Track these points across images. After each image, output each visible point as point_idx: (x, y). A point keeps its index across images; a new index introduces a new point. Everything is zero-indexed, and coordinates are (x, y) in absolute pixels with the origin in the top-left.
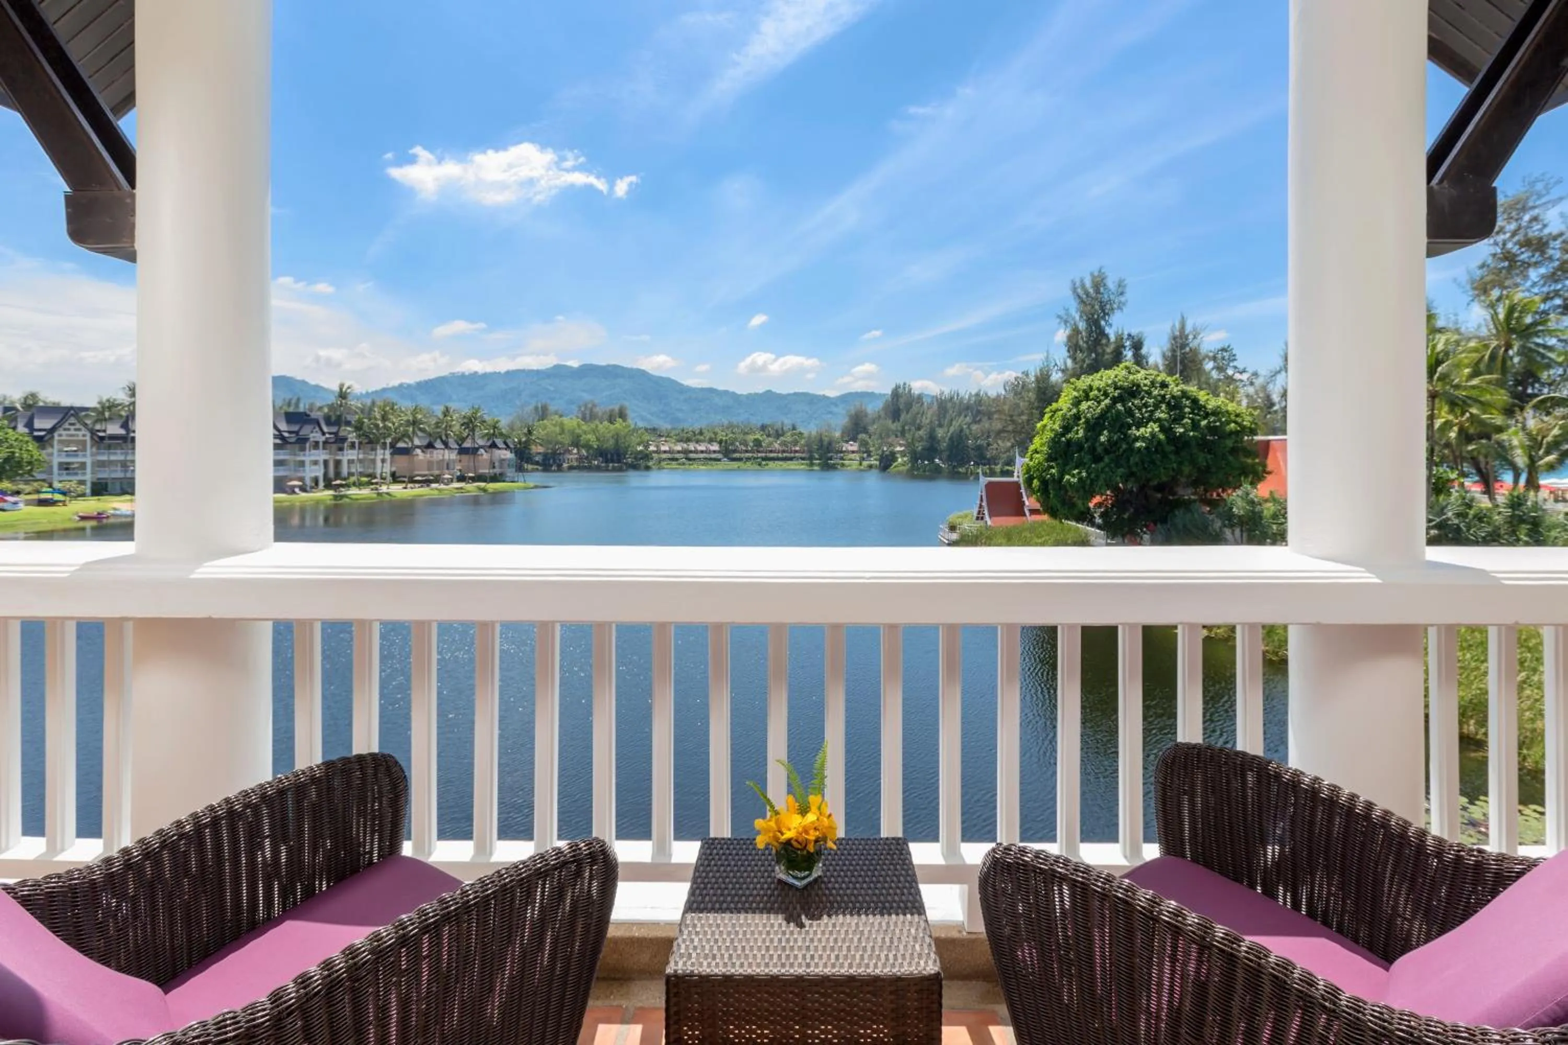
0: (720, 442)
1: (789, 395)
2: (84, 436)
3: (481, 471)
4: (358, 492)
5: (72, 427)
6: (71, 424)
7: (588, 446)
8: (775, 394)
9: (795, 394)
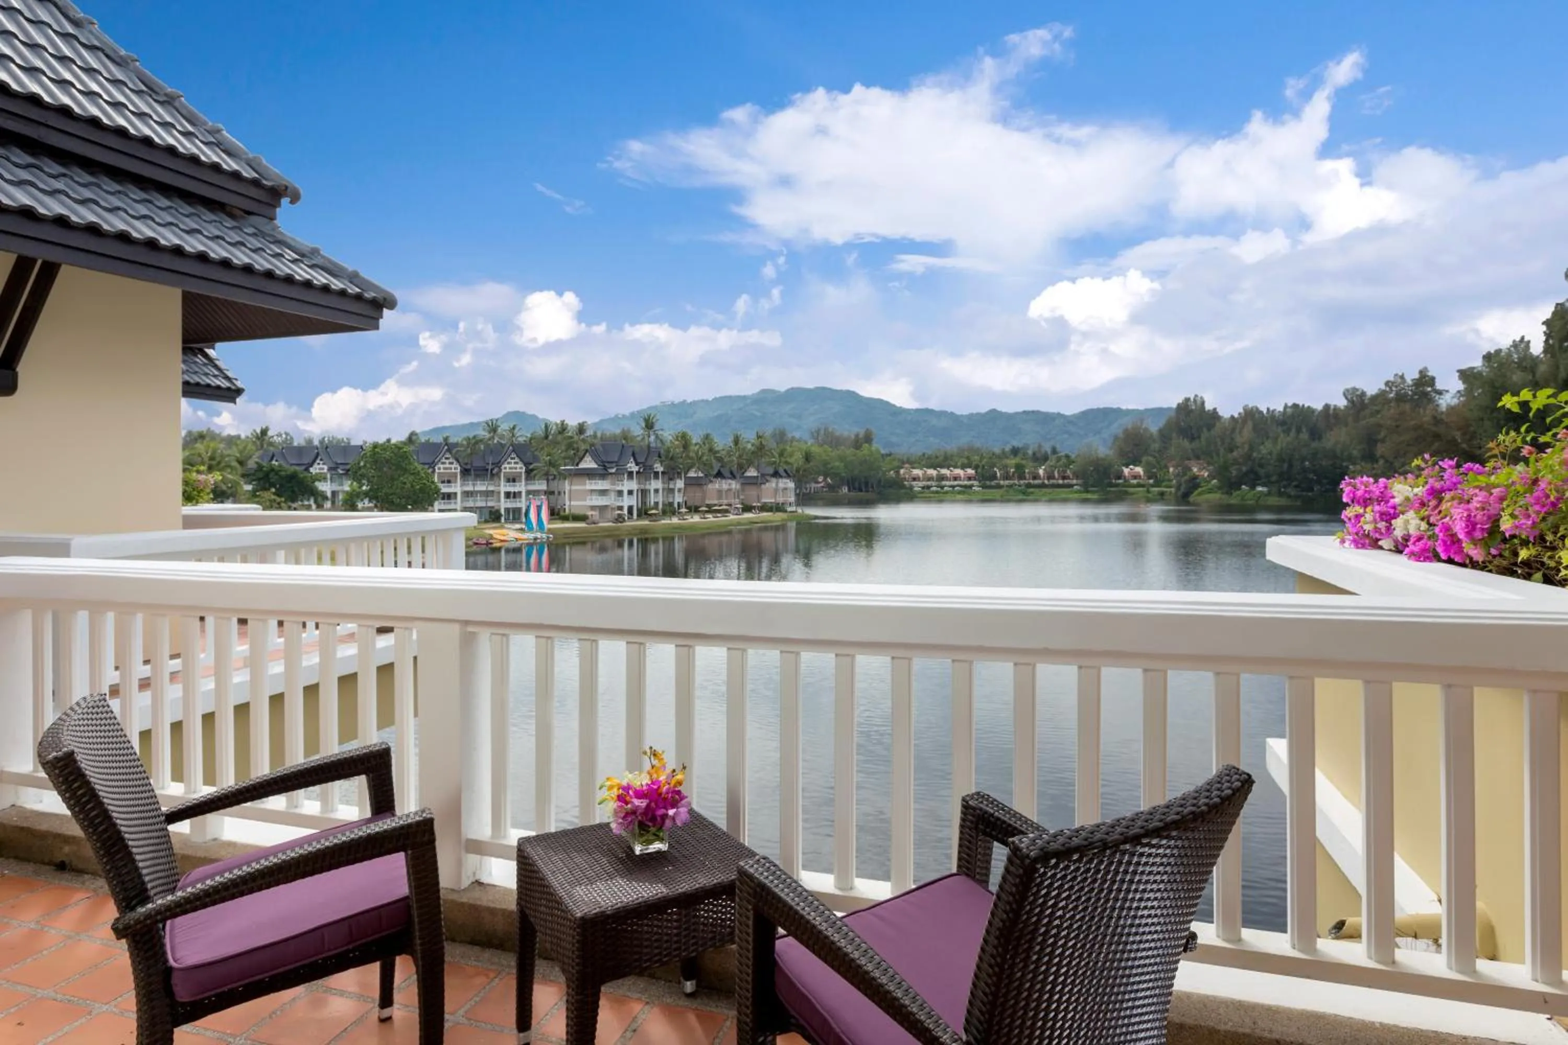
0: (976, 468)
1: (1017, 413)
2: (455, 468)
3: (764, 500)
4: (669, 522)
5: (447, 461)
6: (447, 458)
7: (834, 475)
8: (1000, 413)
9: (1024, 412)
